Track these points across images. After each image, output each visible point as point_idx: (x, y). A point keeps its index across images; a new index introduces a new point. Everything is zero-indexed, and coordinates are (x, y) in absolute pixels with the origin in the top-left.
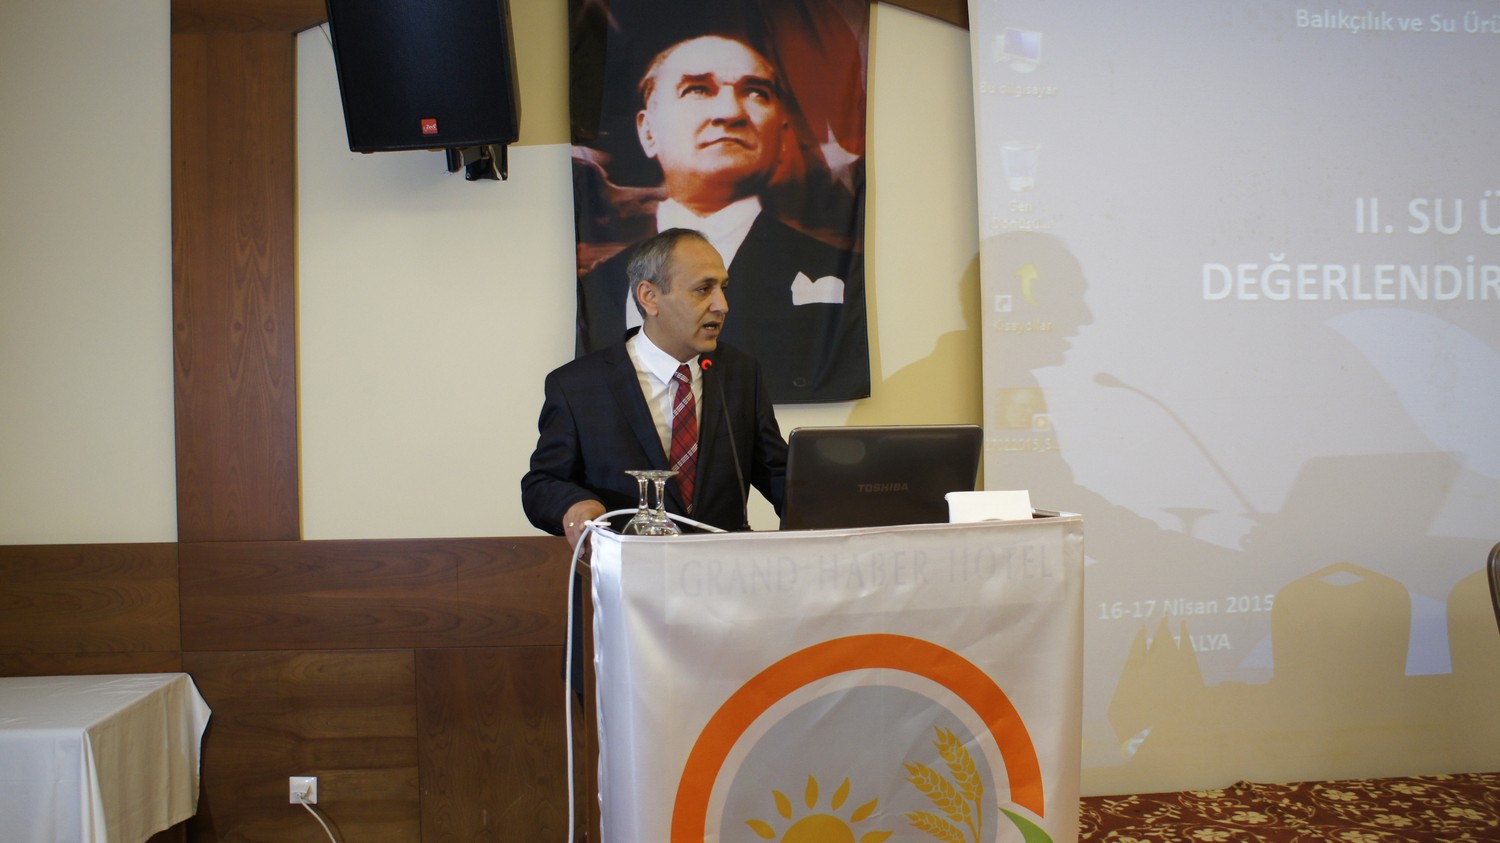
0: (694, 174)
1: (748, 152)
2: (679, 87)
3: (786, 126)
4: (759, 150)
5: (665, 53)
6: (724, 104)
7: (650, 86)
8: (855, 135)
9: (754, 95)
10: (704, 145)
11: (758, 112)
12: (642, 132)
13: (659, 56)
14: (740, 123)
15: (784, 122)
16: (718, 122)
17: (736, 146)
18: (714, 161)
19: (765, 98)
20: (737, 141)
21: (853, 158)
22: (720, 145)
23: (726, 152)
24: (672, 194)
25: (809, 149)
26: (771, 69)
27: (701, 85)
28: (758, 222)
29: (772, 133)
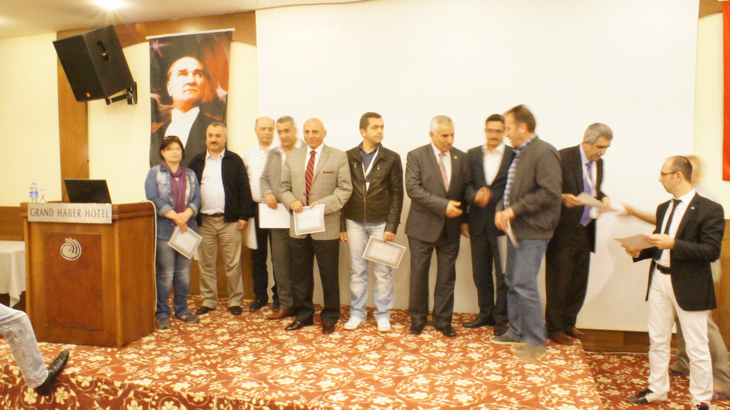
0: (182, 101)
1: (197, 93)
2: (178, 74)
3: (206, 84)
4: (198, 93)
5: (174, 64)
6: (190, 78)
7: (170, 74)
8: (225, 86)
9: (198, 75)
10: (185, 91)
11: (199, 80)
12: (169, 88)
13: (173, 65)
14: (194, 84)
15: (206, 83)
16: (188, 84)
17: (193, 91)
18: (187, 96)
19: (200, 75)
20: (193, 90)
21: (226, 93)
22: (188, 92)
23: (190, 93)
24: (175, 107)
25: (213, 91)
26: (202, 66)
27: (184, 73)
28: (200, 116)
29: (203, 86)
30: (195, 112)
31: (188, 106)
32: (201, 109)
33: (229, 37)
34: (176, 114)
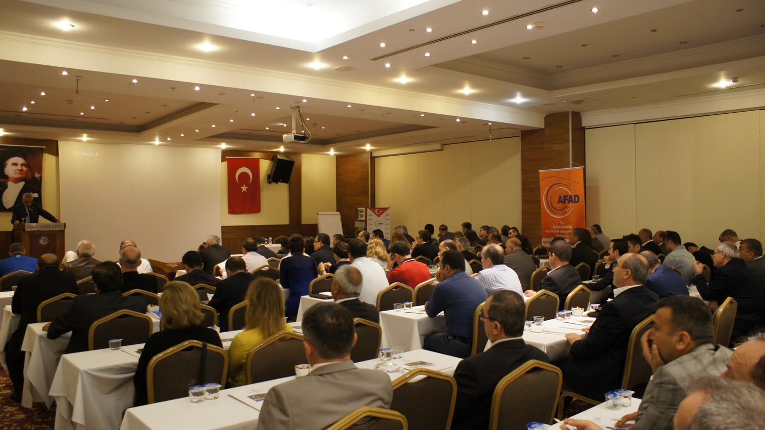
0: (14, 178)
2: (11, 164)
4: (24, 175)
5: (9, 159)
6: (19, 167)
7: (7, 164)
8: (40, 171)
9: (24, 166)
10: (16, 173)
11: (24, 169)
12: (5, 171)
14: (22, 170)
15: (29, 170)
16: (18, 170)
18: (17, 176)
19: (26, 167)
20: (21, 173)
21: (40, 176)
23: (19, 174)
24: (10, 180)
25: (33, 174)
26: (26, 162)
27: (15, 164)
28: (24, 185)
29: (26, 172)
30: (22, 184)
31: (17, 181)
32: (25, 182)
33: (42, 151)
34: (10, 184)
